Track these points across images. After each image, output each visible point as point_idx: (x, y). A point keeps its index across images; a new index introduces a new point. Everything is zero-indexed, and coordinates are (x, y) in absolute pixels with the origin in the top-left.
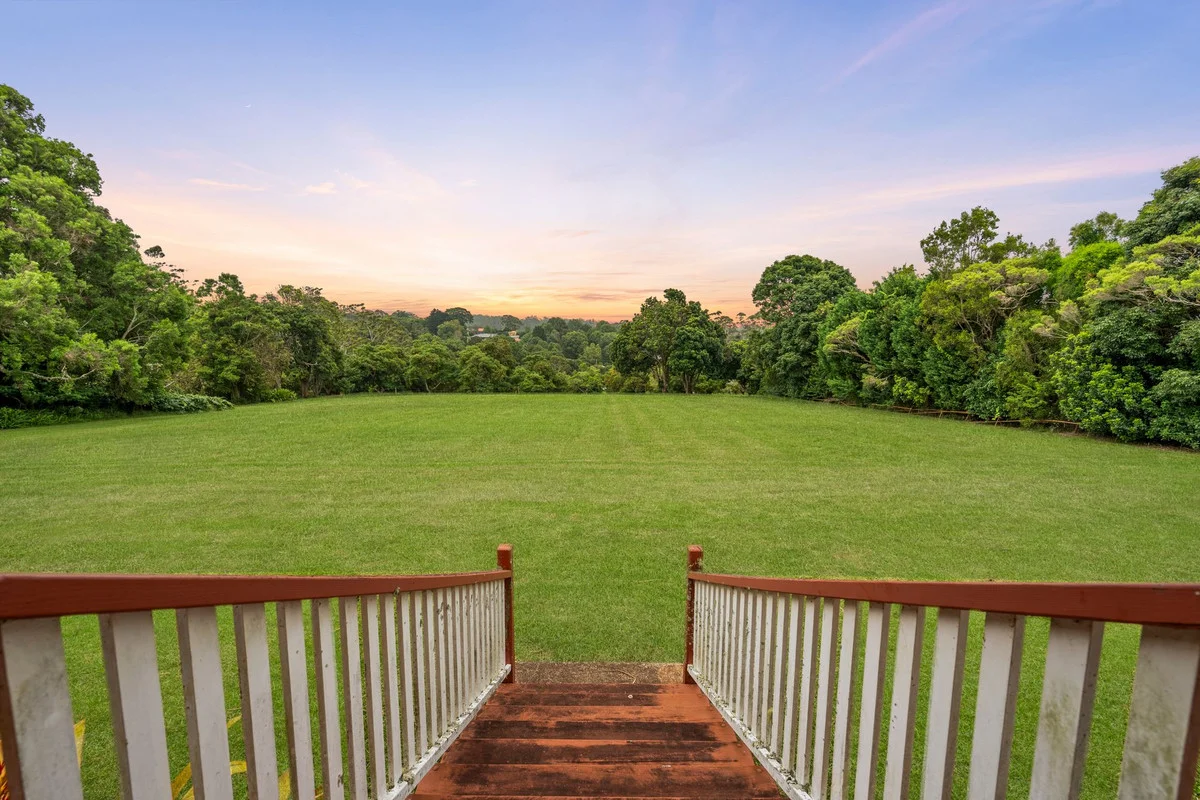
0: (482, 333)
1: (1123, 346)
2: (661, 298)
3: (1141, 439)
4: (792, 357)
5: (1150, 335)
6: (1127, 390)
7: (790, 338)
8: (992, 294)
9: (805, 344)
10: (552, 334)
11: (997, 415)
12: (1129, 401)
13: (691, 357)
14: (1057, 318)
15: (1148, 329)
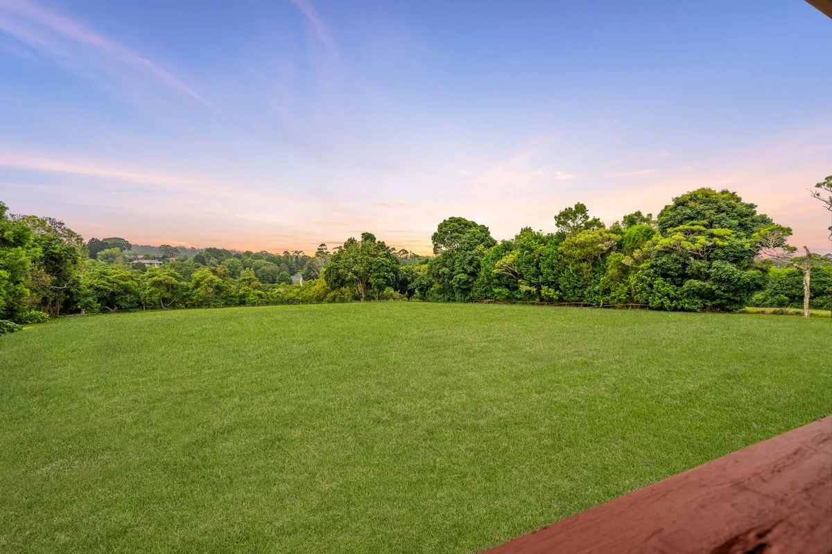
0: (142, 259)
1: (668, 270)
2: (359, 239)
3: (675, 309)
4: (464, 277)
5: (680, 266)
6: (670, 289)
7: (461, 265)
8: (600, 245)
9: (470, 269)
10: (211, 261)
11: (601, 304)
12: (672, 293)
13: (384, 277)
14: (632, 257)
15: (679, 263)
